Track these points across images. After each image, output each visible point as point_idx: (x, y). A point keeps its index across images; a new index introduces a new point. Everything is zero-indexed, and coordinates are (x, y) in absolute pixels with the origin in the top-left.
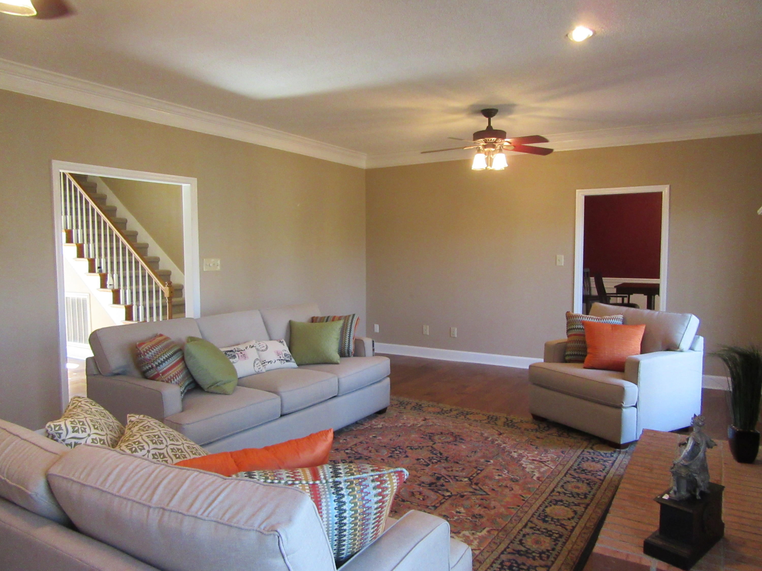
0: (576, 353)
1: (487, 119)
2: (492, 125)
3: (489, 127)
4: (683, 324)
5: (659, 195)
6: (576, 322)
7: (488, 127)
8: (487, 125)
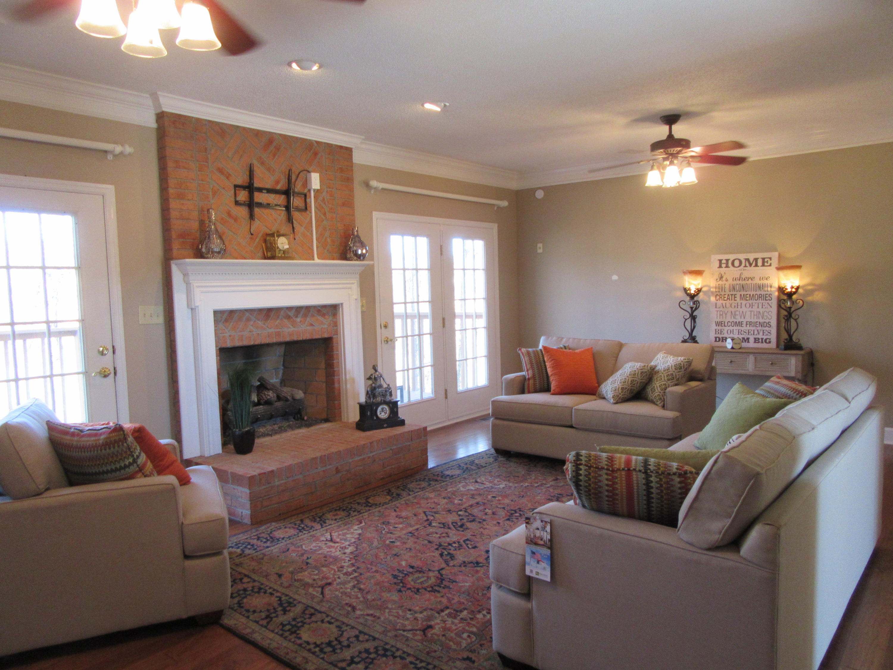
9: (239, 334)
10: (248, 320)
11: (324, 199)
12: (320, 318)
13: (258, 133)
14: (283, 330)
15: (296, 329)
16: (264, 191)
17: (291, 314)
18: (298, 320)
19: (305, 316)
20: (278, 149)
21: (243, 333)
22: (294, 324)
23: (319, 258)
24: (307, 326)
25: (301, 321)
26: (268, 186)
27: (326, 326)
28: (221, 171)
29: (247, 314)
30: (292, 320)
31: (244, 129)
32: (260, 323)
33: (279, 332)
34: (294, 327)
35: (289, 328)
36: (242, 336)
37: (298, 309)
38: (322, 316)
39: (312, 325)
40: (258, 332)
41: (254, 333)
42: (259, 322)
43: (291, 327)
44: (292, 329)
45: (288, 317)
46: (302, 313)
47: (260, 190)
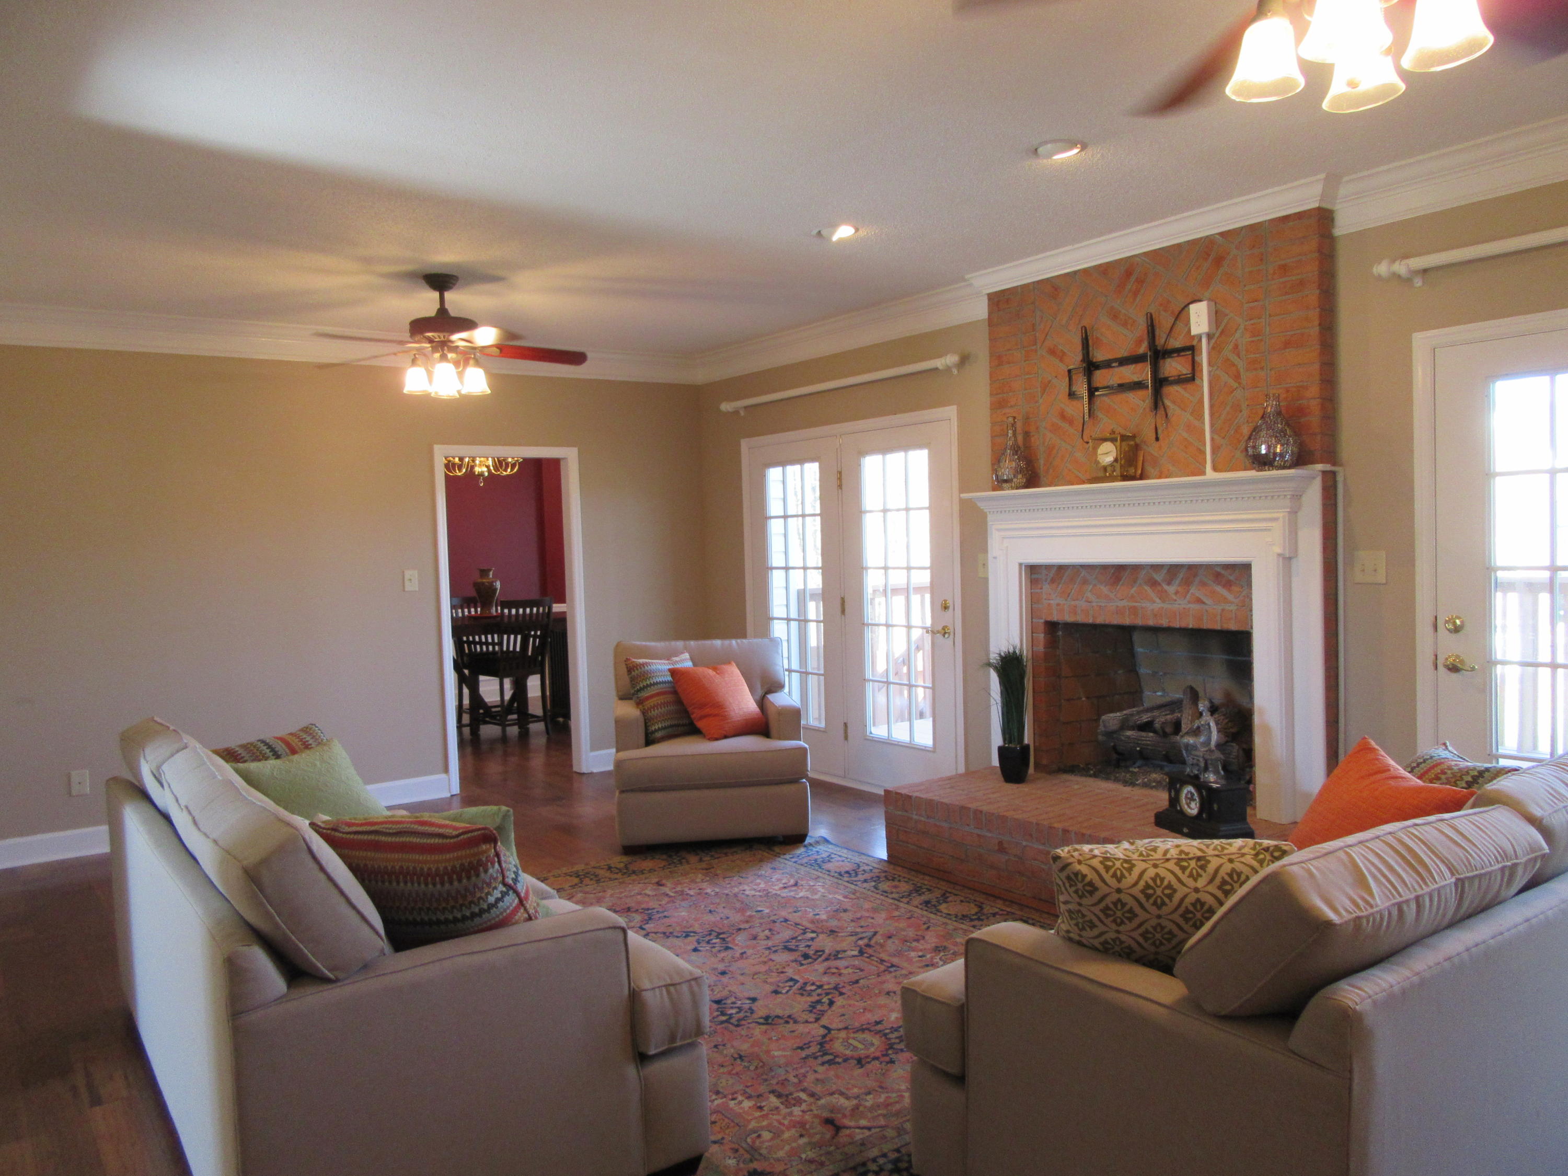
0: (660, 726)
1: (436, 295)
2: (447, 306)
3: (442, 311)
4: (778, 653)
5: (554, 465)
6: (644, 676)
7: (439, 310)
8: (437, 306)
9: (1073, 603)
10: (1085, 582)
11: (1236, 347)
12: (1219, 589)
13: (1104, 270)
14: (1144, 605)
15: (1165, 606)
16: (1114, 365)
17: (1158, 577)
18: (1171, 589)
19: (1187, 583)
20: (1140, 281)
21: (1077, 602)
22: (1163, 596)
23: (1215, 469)
24: (1189, 602)
25: (1177, 593)
26: (1123, 353)
27: (1233, 608)
28: (1052, 352)
29: (1083, 573)
30: (1159, 588)
31: (1085, 271)
32: (1105, 589)
33: (1134, 607)
34: (1164, 602)
35: (1154, 602)
36: (1075, 607)
37: (1173, 570)
38: (1224, 586)
39: (1200, 601)
40: (1100, 604)
41: (1094, 604)
42: (1102, 587)
43: (1158, 600)
44: (1158, 605)
45: (1154, 584)
46: (1181, 575)
47: (1108, 364)
